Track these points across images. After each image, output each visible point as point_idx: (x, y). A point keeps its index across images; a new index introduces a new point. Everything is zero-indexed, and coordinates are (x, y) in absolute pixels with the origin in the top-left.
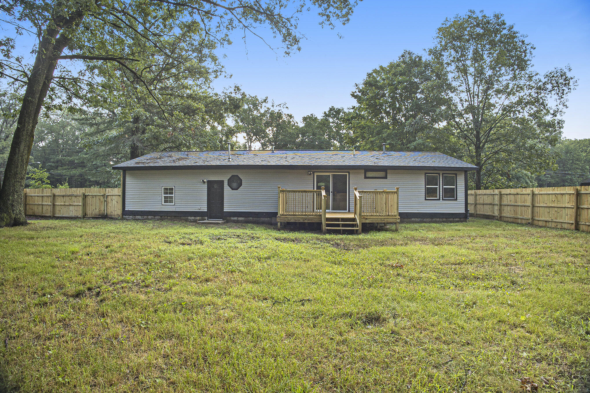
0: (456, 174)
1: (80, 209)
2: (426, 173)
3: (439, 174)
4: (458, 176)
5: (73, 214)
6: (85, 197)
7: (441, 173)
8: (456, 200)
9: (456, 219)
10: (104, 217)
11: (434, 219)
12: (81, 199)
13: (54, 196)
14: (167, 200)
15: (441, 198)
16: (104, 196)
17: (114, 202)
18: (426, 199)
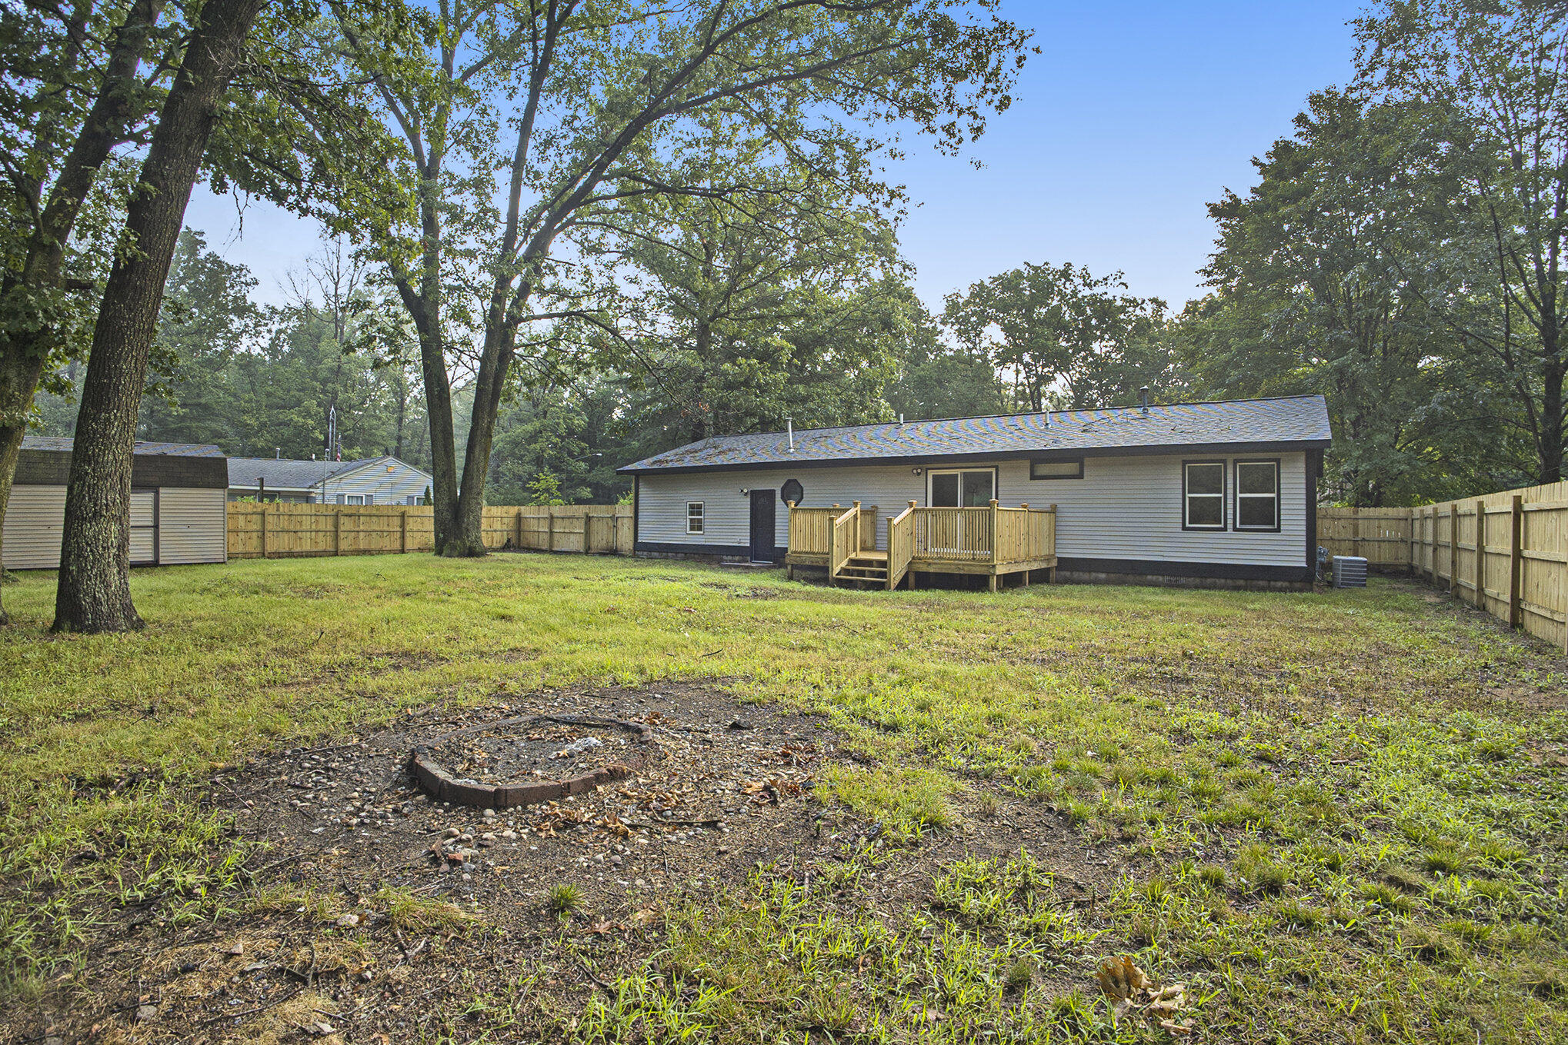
0: (1278, 461)
1: (582, 538)
2: (1184, 462)
3: (1224, 461)
4: (1282, 465)
5: (572, 547)
6: (588, 519)
7: (1230, 458)
8: (1278, 530)
9: (1279, 584)
10: (612, 552)
11: (1209, 581)
12: (583, 522)
13: (552, 517)
14: (697, 526)
15: (1230, 526)
16: (612, 517)
17: (625, 528)
18: (1184, 528)
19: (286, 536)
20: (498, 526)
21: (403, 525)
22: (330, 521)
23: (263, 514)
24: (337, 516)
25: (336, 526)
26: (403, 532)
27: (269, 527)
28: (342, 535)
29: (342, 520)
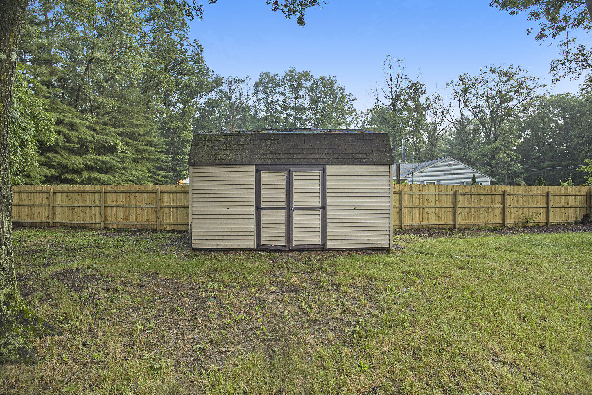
19: (417, 211)
20: (572, 203)
21: (504, 203)
22: (450, 199)
23: (400, 193)
24: (455, 195)
25: (455, 203)
26: (504, 209)
27: (405, 204)
28: (459, 211)
29: (460, 198)
